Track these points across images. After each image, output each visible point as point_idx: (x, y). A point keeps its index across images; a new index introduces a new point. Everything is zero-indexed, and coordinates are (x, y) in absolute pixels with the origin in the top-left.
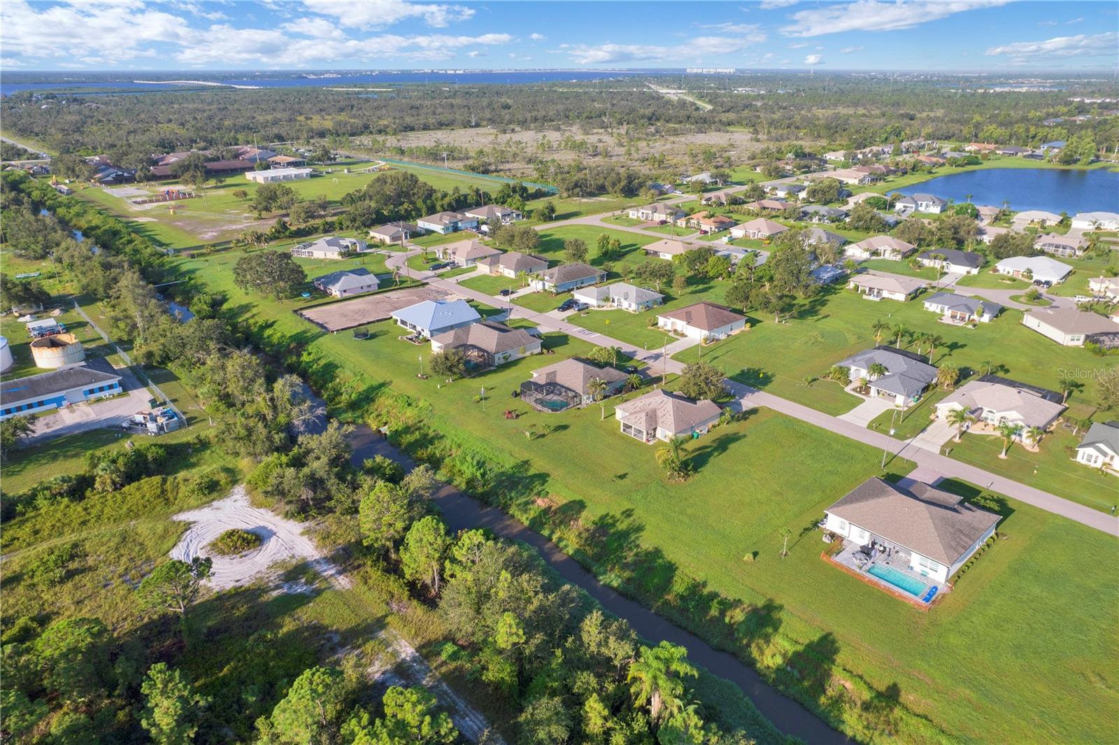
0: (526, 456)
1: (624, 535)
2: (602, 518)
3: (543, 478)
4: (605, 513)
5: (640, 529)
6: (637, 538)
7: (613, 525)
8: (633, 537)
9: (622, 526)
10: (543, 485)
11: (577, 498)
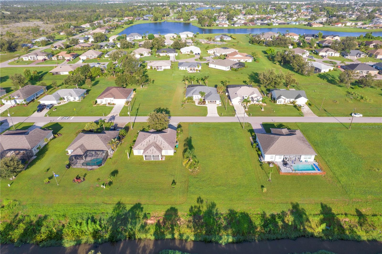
0: (116, 200)
1: (209, 213)
2: (191, 210)
3: (138, 206)
4: (190, 207)
5: (213, 205)
6: (216, 210)
7: (200, 211)
8: (214, 211)
9: (204, 209)
10: (142, 211)
11: (169, 207)
